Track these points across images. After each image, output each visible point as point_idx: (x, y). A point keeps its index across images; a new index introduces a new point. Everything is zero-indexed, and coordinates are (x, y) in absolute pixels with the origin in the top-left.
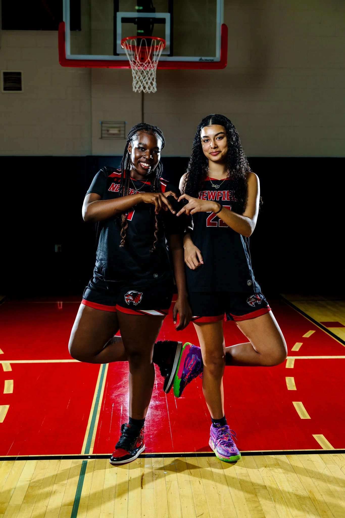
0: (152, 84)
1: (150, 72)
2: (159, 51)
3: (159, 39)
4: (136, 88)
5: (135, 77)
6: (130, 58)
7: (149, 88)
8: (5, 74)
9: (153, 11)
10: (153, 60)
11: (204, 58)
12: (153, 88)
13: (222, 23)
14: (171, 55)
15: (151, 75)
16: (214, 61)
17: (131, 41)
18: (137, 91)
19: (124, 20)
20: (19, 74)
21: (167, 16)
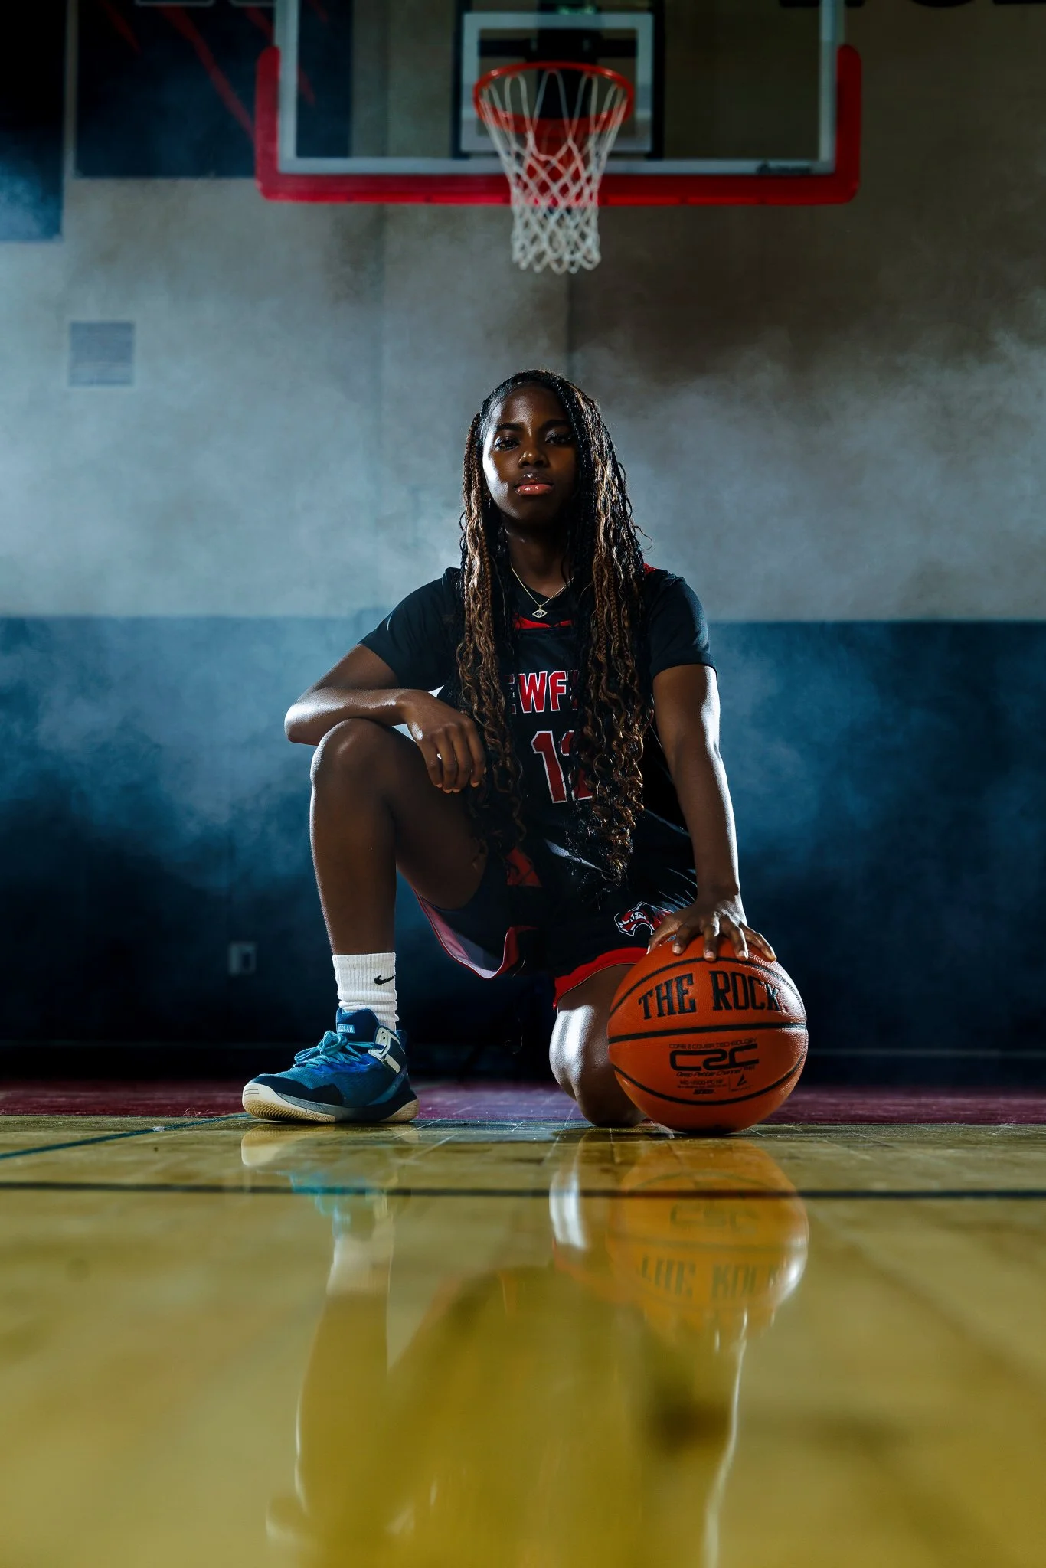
0: (583, 236)
3: (609, 73)
4: (524, 253)
8: (77, 327)
10: (585, 151)
11: (774, 164)
12: (589, 251)
13: (842, 40)
14: (656, 154)
16: (813, 172)
17: (508, 82)
18: (530, 267)
19: (492, 46)
20: (128, 327)
21: (642, 25)
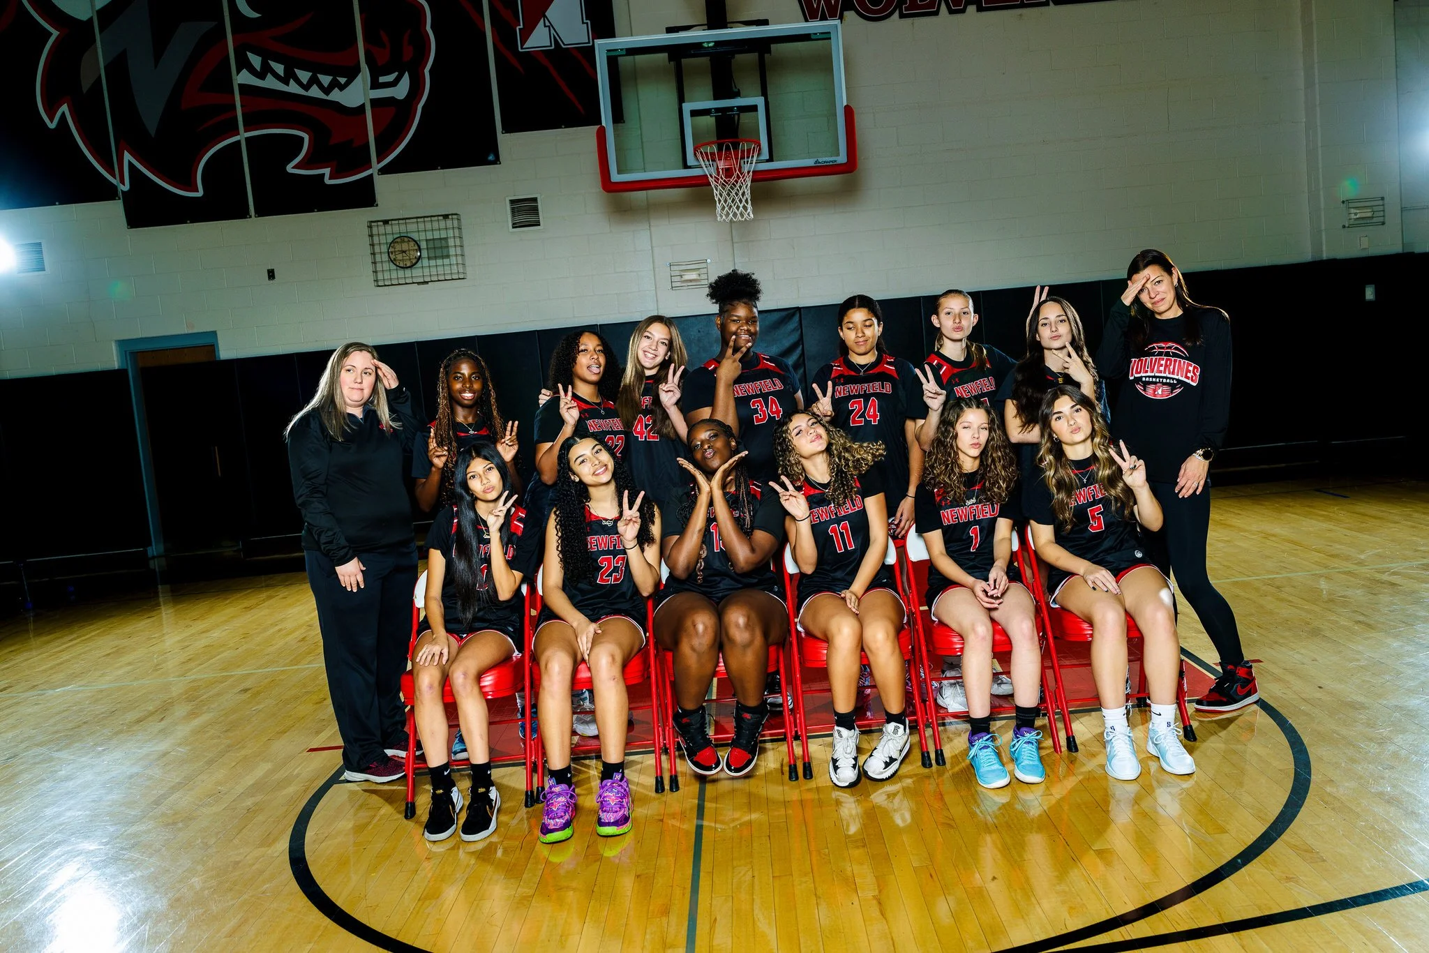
0: (746, 209)
1: (741, 192)
2: (753, 157)
3: (750, 140)
4: (721, 216)
5: (720, 201)
6: (708, 172)
7: (742, 215)
8: (512, 202)
9: (737, 94)
10: (744, 172)
11: (821, 160)
12: (748, 214)
13: (845, 103)
14: (771, 159)
15: (743, 194)
16: (839, 162)
17: (709, 147)
18: (724, 220)
19: (694, 113)
20: (535, 201)
21: (759, 101)
